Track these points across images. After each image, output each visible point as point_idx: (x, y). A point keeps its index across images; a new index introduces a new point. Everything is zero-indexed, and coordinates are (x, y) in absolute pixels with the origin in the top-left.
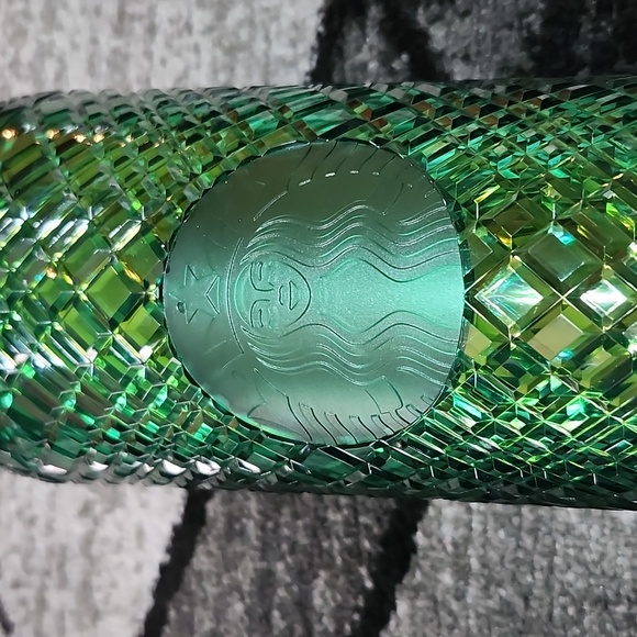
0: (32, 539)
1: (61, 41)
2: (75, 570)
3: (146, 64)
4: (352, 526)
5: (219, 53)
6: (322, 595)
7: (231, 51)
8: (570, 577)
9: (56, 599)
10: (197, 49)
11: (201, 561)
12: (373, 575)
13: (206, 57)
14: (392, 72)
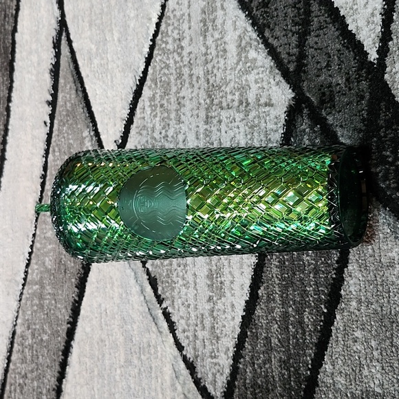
0: (189, 313)
1: (184, 128)
2: (208, 322)
3: (218, 133)
4: (317, 292)
5: (247, 128)
6: (308, 318)
7: (252, 127)
9: (200, 334)
10: (238, 128)
11: (258, 312)
12: (326, 308)
13: (242, 130)
14: (315, 132)
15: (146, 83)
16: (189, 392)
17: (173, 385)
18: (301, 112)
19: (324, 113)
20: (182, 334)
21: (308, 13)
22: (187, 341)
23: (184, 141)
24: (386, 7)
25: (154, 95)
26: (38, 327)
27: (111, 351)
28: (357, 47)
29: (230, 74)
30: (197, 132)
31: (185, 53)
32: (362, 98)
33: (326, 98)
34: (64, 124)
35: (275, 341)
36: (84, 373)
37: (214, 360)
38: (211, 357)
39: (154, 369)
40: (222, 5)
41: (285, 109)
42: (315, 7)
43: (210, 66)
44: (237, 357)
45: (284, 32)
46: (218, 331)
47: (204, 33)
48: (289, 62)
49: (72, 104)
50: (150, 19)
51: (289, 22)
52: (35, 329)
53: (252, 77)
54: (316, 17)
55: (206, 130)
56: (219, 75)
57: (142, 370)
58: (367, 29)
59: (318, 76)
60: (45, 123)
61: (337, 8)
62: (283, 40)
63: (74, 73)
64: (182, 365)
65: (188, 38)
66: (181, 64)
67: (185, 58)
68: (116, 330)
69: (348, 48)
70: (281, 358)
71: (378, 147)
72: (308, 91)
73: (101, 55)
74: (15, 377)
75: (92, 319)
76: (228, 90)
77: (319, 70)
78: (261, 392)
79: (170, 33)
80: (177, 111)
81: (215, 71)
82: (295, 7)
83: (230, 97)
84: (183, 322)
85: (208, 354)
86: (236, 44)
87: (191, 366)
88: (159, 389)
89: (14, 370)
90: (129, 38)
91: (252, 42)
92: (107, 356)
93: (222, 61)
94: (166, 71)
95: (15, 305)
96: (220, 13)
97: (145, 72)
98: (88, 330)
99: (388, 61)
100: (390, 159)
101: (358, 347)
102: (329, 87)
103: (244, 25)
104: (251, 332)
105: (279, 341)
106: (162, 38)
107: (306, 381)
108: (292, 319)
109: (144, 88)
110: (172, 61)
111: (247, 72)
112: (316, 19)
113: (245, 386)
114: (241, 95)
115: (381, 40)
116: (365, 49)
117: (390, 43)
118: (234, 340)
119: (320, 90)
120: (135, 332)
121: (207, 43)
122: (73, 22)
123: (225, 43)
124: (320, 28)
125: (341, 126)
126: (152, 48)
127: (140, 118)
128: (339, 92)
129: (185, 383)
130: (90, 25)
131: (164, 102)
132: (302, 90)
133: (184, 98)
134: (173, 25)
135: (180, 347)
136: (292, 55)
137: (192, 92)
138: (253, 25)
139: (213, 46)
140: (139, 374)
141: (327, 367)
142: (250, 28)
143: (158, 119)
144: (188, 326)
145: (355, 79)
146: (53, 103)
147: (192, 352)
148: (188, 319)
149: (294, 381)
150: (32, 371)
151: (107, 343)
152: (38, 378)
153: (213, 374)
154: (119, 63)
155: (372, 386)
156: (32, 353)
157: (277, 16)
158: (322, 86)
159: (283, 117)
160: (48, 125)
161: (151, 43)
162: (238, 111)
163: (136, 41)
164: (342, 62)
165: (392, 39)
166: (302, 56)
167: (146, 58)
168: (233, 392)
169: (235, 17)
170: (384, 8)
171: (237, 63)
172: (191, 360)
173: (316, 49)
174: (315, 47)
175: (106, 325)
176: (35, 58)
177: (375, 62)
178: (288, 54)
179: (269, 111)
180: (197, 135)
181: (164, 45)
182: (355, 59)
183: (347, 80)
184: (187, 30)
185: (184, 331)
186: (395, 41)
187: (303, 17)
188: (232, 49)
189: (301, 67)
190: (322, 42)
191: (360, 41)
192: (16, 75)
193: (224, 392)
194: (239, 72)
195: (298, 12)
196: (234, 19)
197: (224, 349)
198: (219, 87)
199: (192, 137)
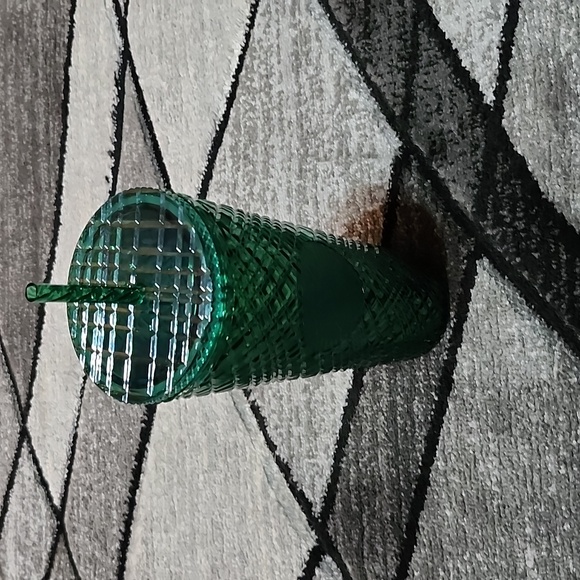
0: (282, 406)
1: (273, 183)
2: (303, 417)
3: (314, 190)
4: (427, 377)
5: (347, 183)
6: (417, 407)
7: (353, 183)
8: (515, 381)
9: (295, 430)
10: (338, 184)
11: (363, 402)
12: (436, 394)
13: (342, 186)
14: (424, 188)
15: (227, 129)
16: (283, 500)
17: (265, 491)
18: (409, 164)
19: (434, 165)
20: (274, 432)
21: (416, 45)
22: (280, 439)
23: (273, 199)
24: (504, 39)
25: (236, 144)
26: (104, 428)
27: (193, 454)
28: (472, 87)
29: (328, 119)
30: (289, 188)
31: (274, 92)
33: (437, 148)
34: (129, 179)
35: (381, 435)
36: (162, 481)
37: (312, 461)
38: (309, 457)
39: (242, 474)
40: (317, 35)
41: (391, 161)
42: (424, 39)
43: (303, 109)
44: (339, 456)
45: (388, 69)
46: (316, 426)
47: (297, 69)
48: (395, 105)
49: (139, 154)
50: (232, 51)
51: (394, 56)
52: (101, 431)
53: (352, 122)
55: (299, 185)
56: (314, 120)
57: (229, 475)
58: (483, 66)
59: (428, 121)
60: (107, 178)
61: (449, 40)
62: (388, 78)
63: (142, 116)
64: (276, 468)
65: (277, 74)
66: (270, 106)
67: (274, 99)
68: (198, 428)
69: (461, 88)
70: (388, 454)
71: (494, 205)
72: (417, 140)
73: (173, 95)
74: (78, 490)
75: (170, 416)
76: (325, 137)
77: (428, 114)
78: (367, 494)
79: (255, 68)
80: (264, 162)
81: (310, 115)
82: (400, 38)
84: (275, 416)
85: (305, 453)
86: (334, 83)
87: (285, 469)
88: (249, 497)
89: (76, 481)
90: (207, 74)
91: (352, 80)
92: (188, 460)
93: (318, 103)
94: (251, 114)
95: (76, 402)
96: (314, 44)
97: (226, 116)
98: (166, 429)
99: (506, 104)
100: (508, 220)
101: (473, 439)
102: (439, 135)
103: (343, 59)
104: (355, 425)
105: (386, 435)
106: (247, 74)
107: (417, 480)
108: (400, 409)
109: (225, 135)
110: (258, 103)
111: (348, 117)
112: (424, 53)
113: (348, 489)
114: (341, 144)
115: (498, 79)
116: (480, 90)
117: (508, 82)
118: (335, 437)
119: (429, 138)
120: (220, 431)
121: (300, 80)
122: (139, 53)
123: (321, 81)
124: (430, 64)
125: (454, 181)
126: (235, 86)
127: (220, 172)
128: (452, 140)
129: (279, 489)
130: (160, 57)
131: (250, 152)
132: (409, 138)
133: (273, 147)
134: (259, 58)
135: (272, 447)
136: (397, 97)
137: (283, 140)
138: (353, 59)
139: (308, 83)
140: (225, 480)
141: (439, 464)
142: (349, 63)
143: (240, 173)
144: (281, 422)
145: (469, 124)
146: (116, 154)
147: (286, 451)
148: (281, 413)
149: (404, 481)
150: (99, 481)
151: (187, 444)
152: (107, 489)
153: (311, 476)
154: (196, 104)
155: (489, 484)
156: (99, 459)
157: (381, 49)
158: (432, 133)
159: (389, 170)
160: (111, 181)
161: (234, 80)
162: (337, 163)
163: (215, 78)
164: (455, 104)
165: (510, 78)
166: (409, 98)
167: (227, 98)
168: (334, 496)
169: (333, 49)
170: (501, 41)
171: (336, 106)
172: (285, 461)
173: (425, 89)
174: (424, 87)
175: (186, 422)
176: (93, 98)
177: (492, 105)
178: (394, 95)
179: (372, 164)
180: (288, 192)
181: (248, 83)
182: (469, 101)
183: (460, 126)
184: (276, 64)
185: (276, 428)
186: (514, 80)
187: (410, 50)
188: (330, 87)
189: (408, 110)
190: (432, 81)
191: (474, 80)
192: (71, 119)
193: (324, 497)
194: (337, 117)
195: (405, 45)
196: (331, 52)
197: (323, 447)
198: (315, 134)
199: (282, 195)
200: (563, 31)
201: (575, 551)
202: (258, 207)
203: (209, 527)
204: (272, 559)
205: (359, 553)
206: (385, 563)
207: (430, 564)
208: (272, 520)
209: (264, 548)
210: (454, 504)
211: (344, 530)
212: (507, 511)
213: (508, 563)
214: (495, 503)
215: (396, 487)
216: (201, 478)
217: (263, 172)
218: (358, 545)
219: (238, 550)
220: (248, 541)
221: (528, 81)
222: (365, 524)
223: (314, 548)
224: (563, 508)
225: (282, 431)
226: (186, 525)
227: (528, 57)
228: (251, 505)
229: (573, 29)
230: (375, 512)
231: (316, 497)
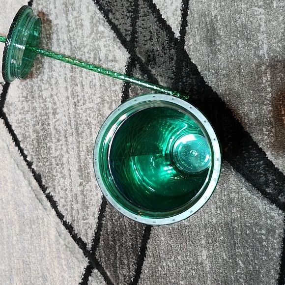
16: (69, 243)
18: (135, 66)
19: (150, 68)
20: (62, 208)
21: (137, 5)
22: (66, 212)
23: (56, 83)
24: (183, 6)
28: (168, 29)
29: (87, 41)
31: (53, 24)
32: (172, 59)
33: (151, 58)
37: (86, 221)
41: (125, 64)
42: (141, 2)
43: (71, 34)
45: (122, 16)
46: (87, 203)
47: (66, 13)
48: (126, 35)
51: (125, 10)
53: (102, 43)
54: (142, 8)
55: (71, 76)
56: (79, 41)
58: (173, 19)
59: (145, 45)
61: (155, 4)
62: (122, 21)
64: (63, 228)
65: (54, 14)
66: (51, 32)
67: (53, 28)
69: (162, 29)
71: (182, 88)
72: (140, 54)
76: (86, 50)
77: (145, 41)
79: (40, 10)
81: (76, 38)
83: (87, 55)
84: (63, 200)
86: (90, 21)
90: (7, 11)
91: (101, 20)
93: (80, 32)
99: (186, 38)
102: (152, 52)
103: (94, 9)
111: (98, 40)
112: (142, 10)
114: (95, 54)
115: (181, 26)
116: (173, 30)
117: (187, 27)
118: (98, 208)
119: (147, 53)
121: (69, 18)
123: (81, 20)
124: (145, 15)
125: (161, 76)
128: (159, 55)
132: (135, 53)
134: (42, 4)
135: (61, 217)
136: (128, 31)
138: (100, 9)
139: (73, 21)
142: (98, 11)
145: (168, 47)
147: (71, 218)
157: (117, 6)
158: (148, 51)
159: (124, 69)
164: (159, 37)
166: (134, 32)
168: (99, 238)
169: (88, 3)
171: (91, 34)
172: (70, 223)
173: (143, 28)
174: (142, 26)
177: (179, 38)
178: (126, 30)
179: (114, 65)
180: (65, 79)
182: (167, 36)
183: (163, 48)
184: (53, 9)
185: (63, 206)
186: (189, 27)
187: (134, 7)
188: (87, 24)
189: (134, 39)
190: (147, 24)
191: (169, 25)
194: (92, 39)
195: (131, 5)
196: (87, 4)
197: (92, 214)
198: (80, 49)
199: (61, 81)
200: (213, 4)
201: (226, 249)
202: (46, 87)
203: (21, 264)
204: (62, 276)
205: (114, 266)
206: (129, 268)
207: (154, 265)
208: (63, 256)
209: (57, 271)
210: (166, 234)
211: (105, 255)
212: (193, 234)
213: (193, 259)
214: (187, 231)
215: (134, 230)
216: (15, 238)
217: (49, 68)
218: (114, 262)
219: (41, 274)
220: (47, 269)
221: (197, 28)
222: (117, 250)
223: (88, 267)
224: (220, 229)
225: (67, 207)
226: (5, 265)
227: (196, 16)
228: (48, 249)
229: (218, 4)
230: (123, 243)
231: (89, 240)
